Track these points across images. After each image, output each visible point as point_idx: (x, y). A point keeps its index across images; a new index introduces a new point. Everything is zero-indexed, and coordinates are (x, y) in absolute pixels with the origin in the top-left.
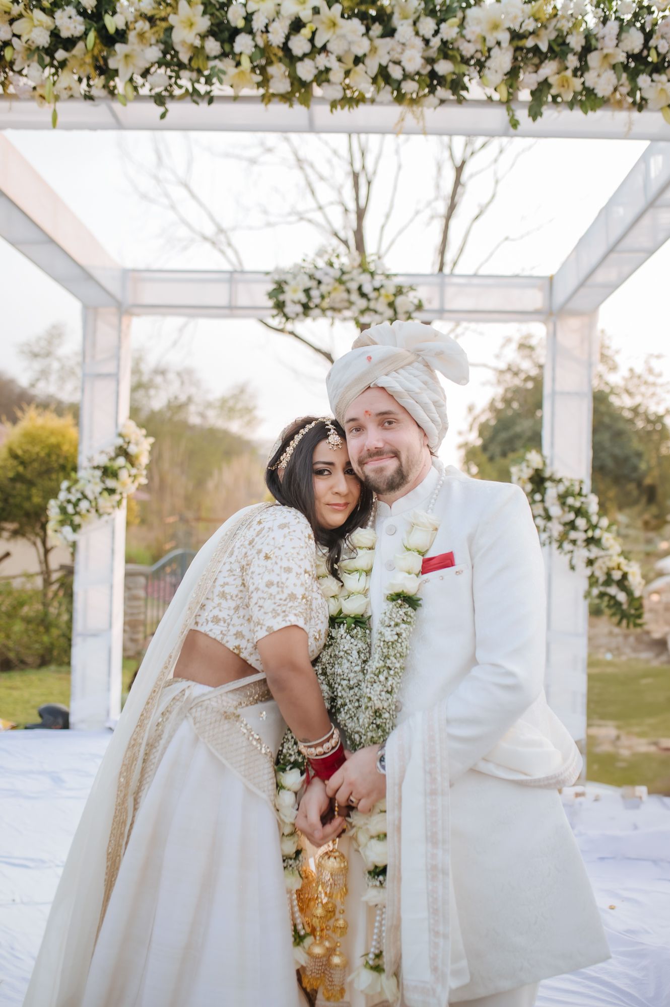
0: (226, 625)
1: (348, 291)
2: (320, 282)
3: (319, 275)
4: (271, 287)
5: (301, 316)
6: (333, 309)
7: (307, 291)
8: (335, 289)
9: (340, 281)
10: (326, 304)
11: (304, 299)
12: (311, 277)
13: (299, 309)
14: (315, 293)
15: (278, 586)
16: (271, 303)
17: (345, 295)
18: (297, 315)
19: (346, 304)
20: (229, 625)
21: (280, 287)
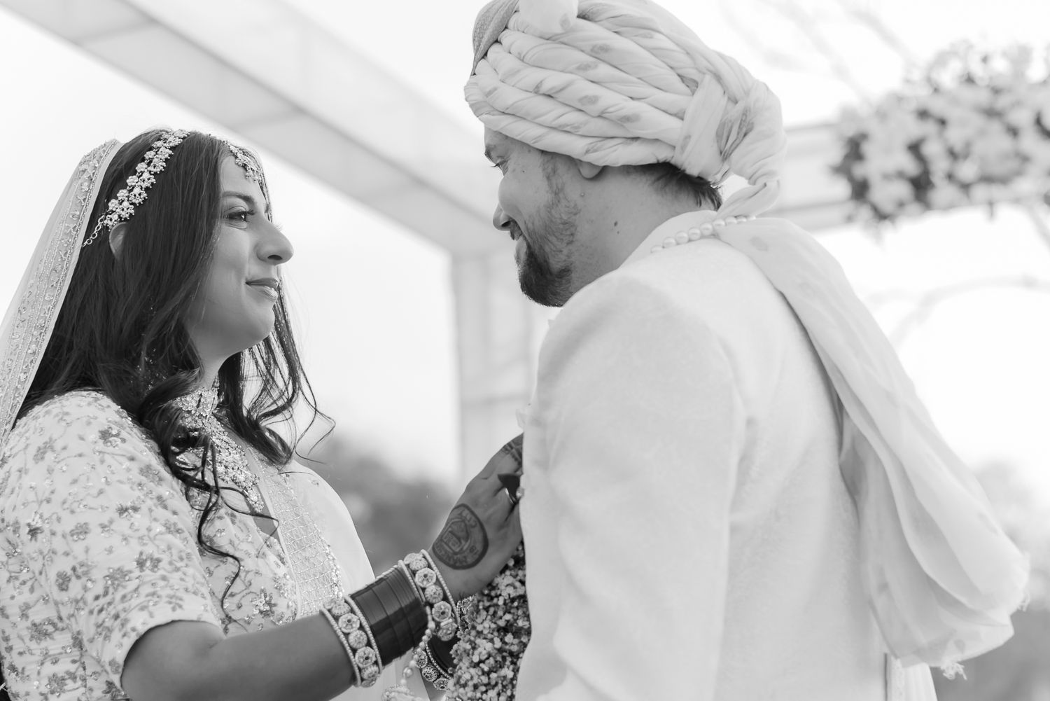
0: (79, 683)
1: (1014, 132)
2: (943, 122)
3: (938, 106)
4: (836, 154)
5: (914, 207)
6: (987, 179)
7: (915, 148)
8: (982, 133)
9: (991, 113)
10: (967, 171)
11: (911, 167)
12: (923, 114)
13: (903, 190)
14: (933, 149)
15: (78, 577)
16: (842, 189)
17: (1003, 143)
18: (901, 205)
19: (1012, 164)
20: (84, 680)
21: (855, 149)
